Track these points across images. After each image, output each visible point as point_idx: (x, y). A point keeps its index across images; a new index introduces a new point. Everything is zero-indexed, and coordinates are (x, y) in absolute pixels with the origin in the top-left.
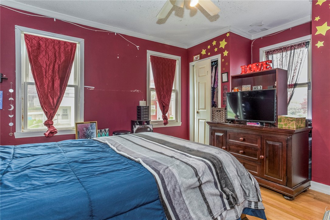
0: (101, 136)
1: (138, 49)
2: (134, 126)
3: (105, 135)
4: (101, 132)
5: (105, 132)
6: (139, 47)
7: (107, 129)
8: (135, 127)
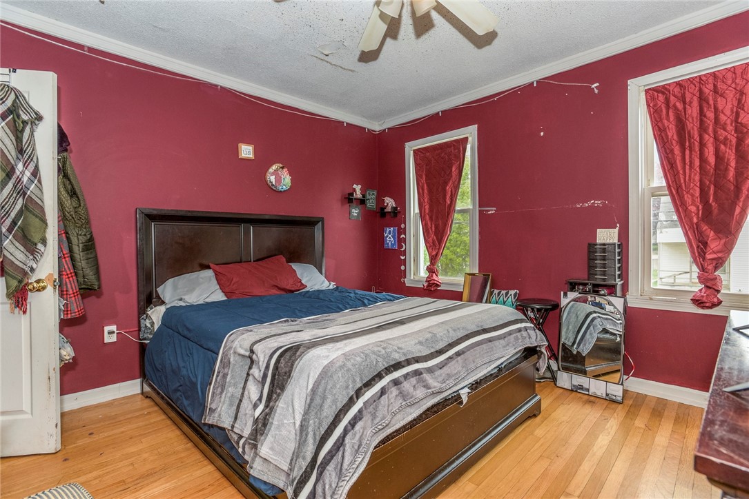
0: (497, 303)
1: (596, 91)
2: (562, 293)
3: (504, 303)
4: (498, 295)
5: (506, 296)
6: (597, 84)
7: (512, 292)
8: (565, 294)
